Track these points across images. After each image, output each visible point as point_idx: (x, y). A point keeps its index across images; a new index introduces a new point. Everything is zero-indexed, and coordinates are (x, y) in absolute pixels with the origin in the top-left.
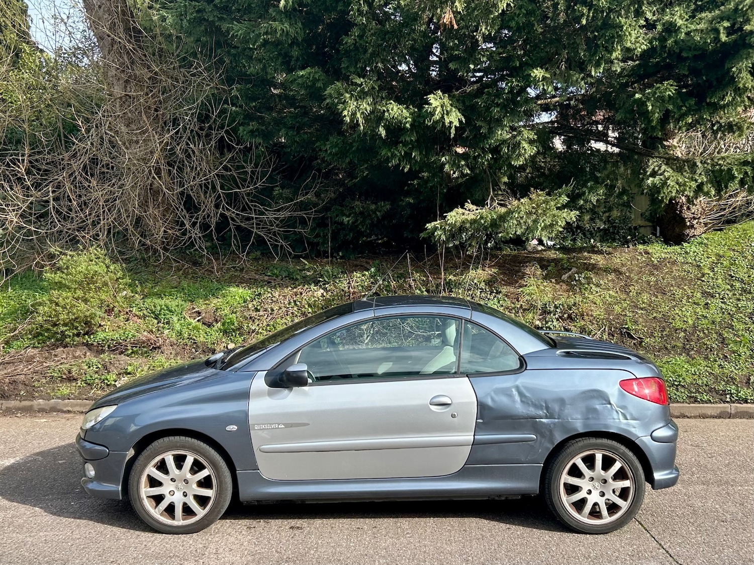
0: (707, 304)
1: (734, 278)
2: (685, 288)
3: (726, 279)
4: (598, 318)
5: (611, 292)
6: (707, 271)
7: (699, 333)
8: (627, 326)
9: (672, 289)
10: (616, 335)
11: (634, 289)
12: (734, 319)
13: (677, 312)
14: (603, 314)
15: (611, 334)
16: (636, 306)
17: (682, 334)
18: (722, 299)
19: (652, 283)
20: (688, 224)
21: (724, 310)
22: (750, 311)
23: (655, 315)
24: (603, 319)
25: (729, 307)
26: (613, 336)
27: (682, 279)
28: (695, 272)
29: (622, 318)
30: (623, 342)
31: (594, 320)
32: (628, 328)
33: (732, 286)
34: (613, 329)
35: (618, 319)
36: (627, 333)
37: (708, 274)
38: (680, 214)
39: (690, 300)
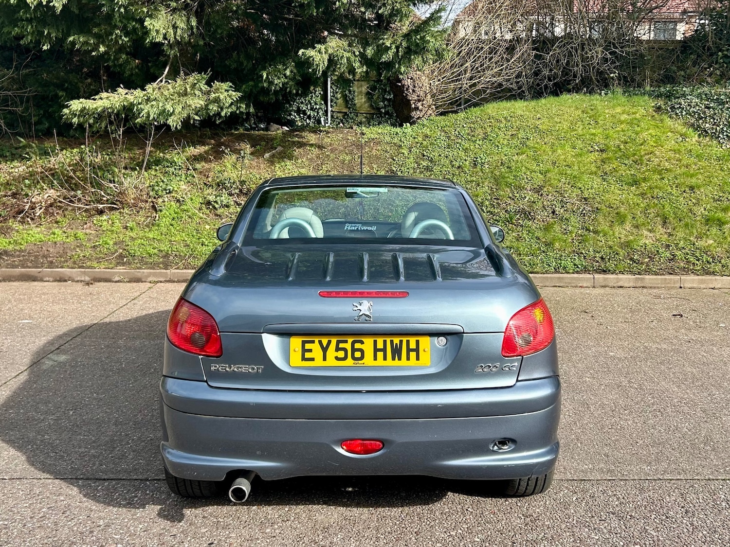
3: (417, 158)
5: (303, 170)
11: (326, 168)
20: (414, 106)
28: (392, 151)
37: (403, 153)
38: (406, 96)
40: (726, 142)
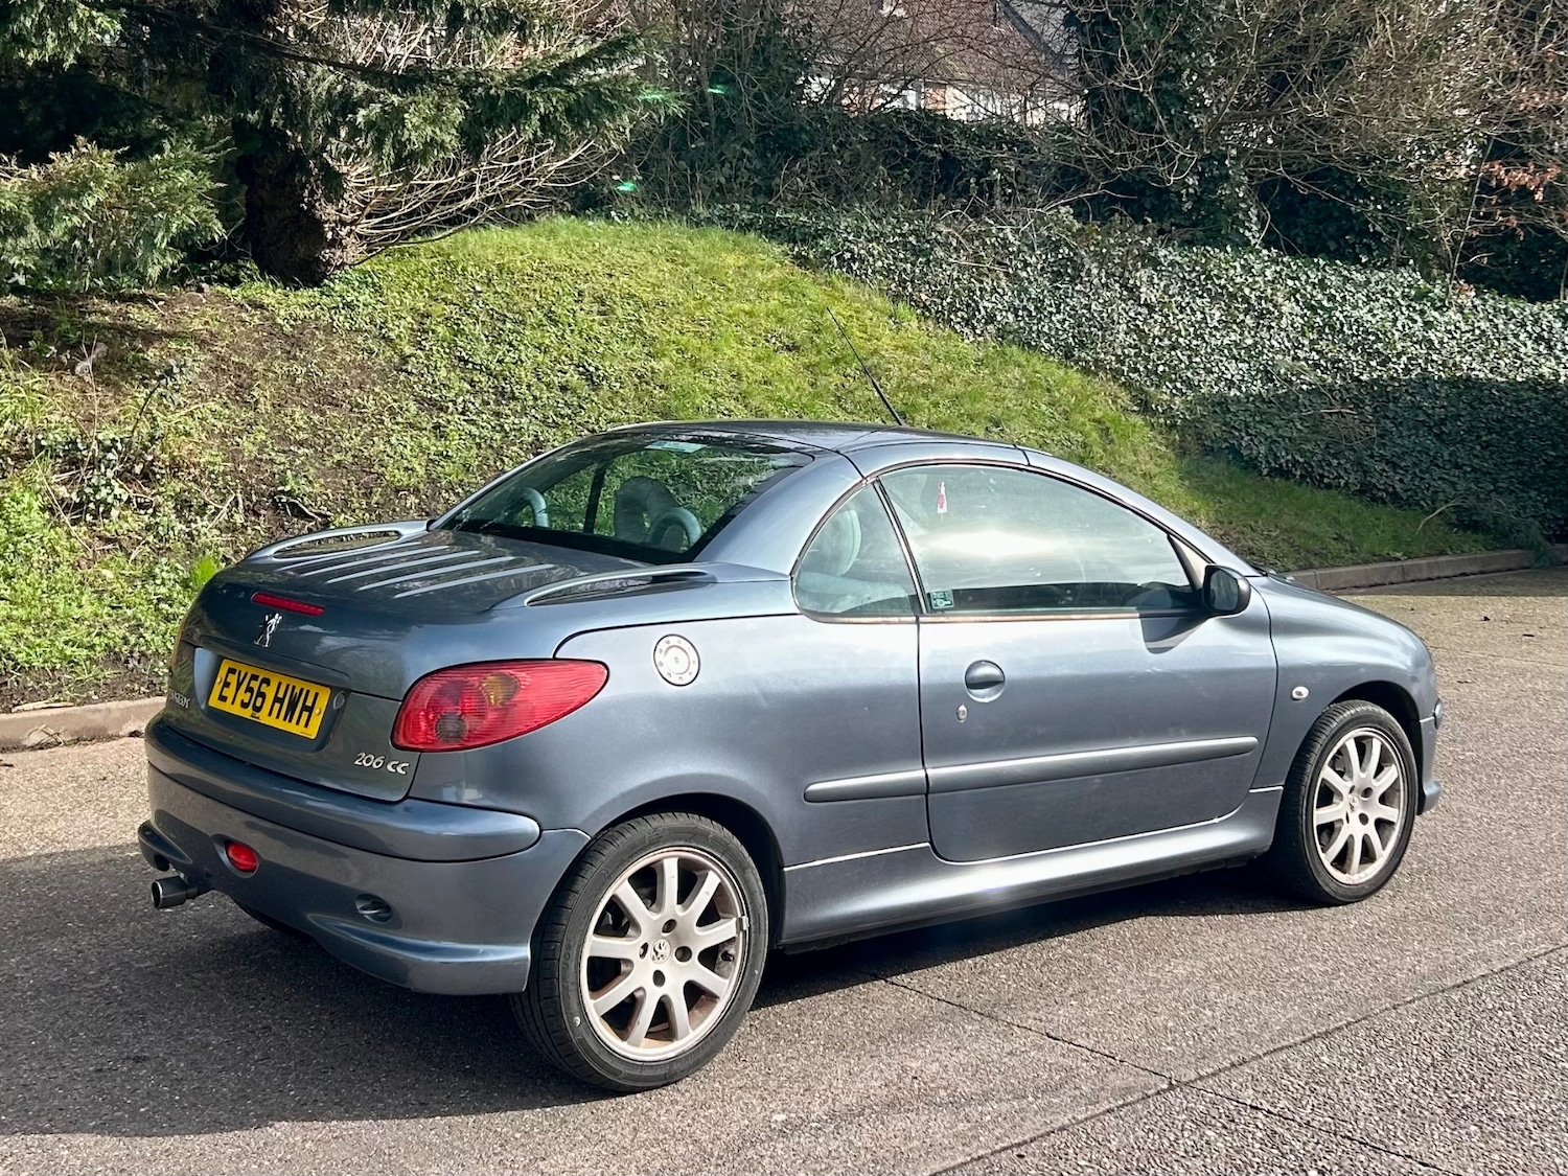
0: (437, 427)
1: (470, 366)
2: (377, 390)
3: (455, 367)
4: (212, 472)
5: (212, 405)
6: (408, 350)
7: (446, 495)
8: (288, 488)
9: (348, 392)
10: (263, 512)
11: (263, 395)
12: (506, 460)
13: (382, 447)
14: (219, 459)
15: (253, 511)
16: (284, 438)
17: (412, 500)
18: (463, 413)
19: (299, 380)
20: (329, 235)
21: (478, 440)
22: (530, 440)
23: (337, 457)
24: (225, 473)
25: (485, 432)
26: (258, 515)
27: (362, 368)
28: (385, 352)
29: (268, 467)
30: (282, 526)
31: (205, 475)
32: (289, 494)
33: (472, 383)
34: (254, 498)
35: (258, 472)
36: (290, 504)
37: (415, 356)
38: (309, 210)
39: (399, 419)
40: (966, 330)
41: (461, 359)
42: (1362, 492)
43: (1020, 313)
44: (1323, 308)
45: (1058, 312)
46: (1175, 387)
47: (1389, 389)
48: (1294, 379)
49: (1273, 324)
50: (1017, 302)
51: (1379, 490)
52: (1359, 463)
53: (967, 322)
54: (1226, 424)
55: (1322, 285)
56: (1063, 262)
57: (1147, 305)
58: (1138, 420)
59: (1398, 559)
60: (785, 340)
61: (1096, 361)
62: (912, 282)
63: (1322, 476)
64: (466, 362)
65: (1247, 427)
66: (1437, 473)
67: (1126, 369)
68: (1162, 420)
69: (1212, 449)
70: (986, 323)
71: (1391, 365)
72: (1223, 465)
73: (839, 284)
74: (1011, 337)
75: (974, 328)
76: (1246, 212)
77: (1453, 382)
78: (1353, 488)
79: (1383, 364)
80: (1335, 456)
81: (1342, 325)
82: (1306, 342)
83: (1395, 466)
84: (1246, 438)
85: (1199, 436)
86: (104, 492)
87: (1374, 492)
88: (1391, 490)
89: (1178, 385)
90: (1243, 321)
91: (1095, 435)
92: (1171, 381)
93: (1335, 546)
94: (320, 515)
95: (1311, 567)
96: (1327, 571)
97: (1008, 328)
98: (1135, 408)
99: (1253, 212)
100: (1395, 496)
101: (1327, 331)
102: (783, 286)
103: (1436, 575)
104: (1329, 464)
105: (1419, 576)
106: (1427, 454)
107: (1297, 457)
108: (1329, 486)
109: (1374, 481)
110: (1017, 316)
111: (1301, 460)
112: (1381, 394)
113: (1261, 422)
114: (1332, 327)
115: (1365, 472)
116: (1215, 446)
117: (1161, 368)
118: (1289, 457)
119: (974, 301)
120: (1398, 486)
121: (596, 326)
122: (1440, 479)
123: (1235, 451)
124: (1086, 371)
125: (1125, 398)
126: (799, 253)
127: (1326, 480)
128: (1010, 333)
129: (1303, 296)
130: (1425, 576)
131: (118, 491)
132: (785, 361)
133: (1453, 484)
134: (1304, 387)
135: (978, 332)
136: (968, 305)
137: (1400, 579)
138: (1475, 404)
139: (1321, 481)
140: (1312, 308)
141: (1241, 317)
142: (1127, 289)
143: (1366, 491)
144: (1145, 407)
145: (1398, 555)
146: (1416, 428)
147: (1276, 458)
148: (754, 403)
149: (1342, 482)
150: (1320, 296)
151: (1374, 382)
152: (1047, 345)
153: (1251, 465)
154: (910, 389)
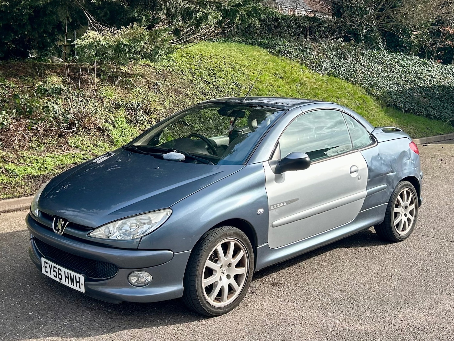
2: (189, 89)
6: (191, 78)
9: (182, 90)
10: (177, 124)
27: (182, 83)
36: (183, 122)
39: (198, 97)
40: (320, 73)
41: (205, 81)
42: (427, 116)
43: (333, 68)
44: (405, 66)
45: (343, 67)
46: (377, 88)
47: (428, 88)
48: (404, 86)
49: (394, 71)
50: (331, 65)
51: (431, 116)
52: (426, 108)
53: (320, 70)
54: (392, 98)
55: (403, 60)
56: (340, 54)
57: (364, 66)
58: (369, 97)
59: (442, 134)
60: (279, 75)
61: (355, 81)
62: (304, 59)
63: (417, 112)
64: (207, 82)
65: (397, 99)
66: (444, 111)
67: (363, 83)
68: (375, 97)
69: (389, 105)
70: (325, 71)
71: (426, 82)
72: (392, 109)
73: (285, 60)
74: (332, 74)
75: (322, 72)
76: (379, 40)
77: (440, 87)
78: (425, 115)
79: (424, 82)
80: (419, 107)
81: (411, 71)
82: (403, 76)
83: (434, 109)
84: (398, 102)
85: (385, 101)
86: (142, 117)
87: (430, 116)
88: (434, 116)
89: (378, 87)
90: (387, 70)
91: (361, 101)
92: (376, 86)
93: (427, 131)
94: (191, 125)
95: (424, 137)
96: (428, 138)
97: (331, 72)
98: (368, 94)
99: (381, 40)
100: (435, 117)
101: (408, 73)
102: (271, 60)
103: (451, 138)
104: (419, 109)
105: (448, 139)
106: (441, 106)
107: (411, 107)
108: (419, 115)
109: (430, 113)
110: (332, 69)
111: (412, 108)
112: (425, 89)
113: (400, 97)
114: (409, 71)
115: (428, 111)
116: (390, 104)
117: (372, 83)
118: (409, 107)
119: (321, 64)
120: (436, 115)
121: (233, 72)
122: (445, 113)
123: (395, 105)
124: (353, 84)
125: (364, 91)
126: (271, 51)
127: (418, 113)
128: (331, 73)
129: (399, 63)
130: (449, 139)
131: (145, 117)
132: (281, 82)
133: (449, 114)
134: (408, 88)
135: (323, 73)
136: (320, 66)
137: (444, 140)
138: (448, 92)
139: (417, 114)
140: (402, 66)
141: (386, 69)
142: (358, 61)
143: (428, 116)
144: (370, 93)
145: (442, 133)
146: (436, 99)
147: (406, 107)
148: (279, 93)
149: (422, 114)
150: (404, 63)
151: (424, 86)
152: (342, 77)
153: (400, 109)
154: (313, 89)
